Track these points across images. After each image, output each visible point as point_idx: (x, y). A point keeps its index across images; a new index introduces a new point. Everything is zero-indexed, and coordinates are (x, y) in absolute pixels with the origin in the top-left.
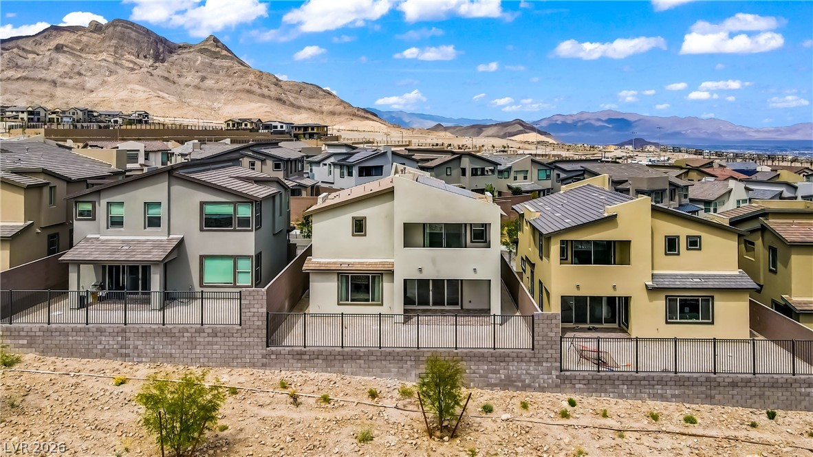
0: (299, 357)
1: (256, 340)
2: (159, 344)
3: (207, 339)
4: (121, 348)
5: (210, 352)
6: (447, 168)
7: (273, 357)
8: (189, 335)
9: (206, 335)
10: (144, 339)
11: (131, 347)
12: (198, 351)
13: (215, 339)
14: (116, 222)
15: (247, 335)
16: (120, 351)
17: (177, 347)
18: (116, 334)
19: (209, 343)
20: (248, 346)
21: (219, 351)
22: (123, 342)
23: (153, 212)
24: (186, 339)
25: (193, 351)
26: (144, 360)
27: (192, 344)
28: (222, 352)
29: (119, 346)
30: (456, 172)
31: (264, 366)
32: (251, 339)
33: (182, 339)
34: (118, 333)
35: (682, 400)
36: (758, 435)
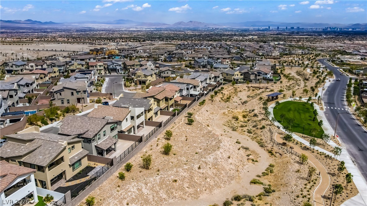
35: (169, 126)
36: (178, 125)
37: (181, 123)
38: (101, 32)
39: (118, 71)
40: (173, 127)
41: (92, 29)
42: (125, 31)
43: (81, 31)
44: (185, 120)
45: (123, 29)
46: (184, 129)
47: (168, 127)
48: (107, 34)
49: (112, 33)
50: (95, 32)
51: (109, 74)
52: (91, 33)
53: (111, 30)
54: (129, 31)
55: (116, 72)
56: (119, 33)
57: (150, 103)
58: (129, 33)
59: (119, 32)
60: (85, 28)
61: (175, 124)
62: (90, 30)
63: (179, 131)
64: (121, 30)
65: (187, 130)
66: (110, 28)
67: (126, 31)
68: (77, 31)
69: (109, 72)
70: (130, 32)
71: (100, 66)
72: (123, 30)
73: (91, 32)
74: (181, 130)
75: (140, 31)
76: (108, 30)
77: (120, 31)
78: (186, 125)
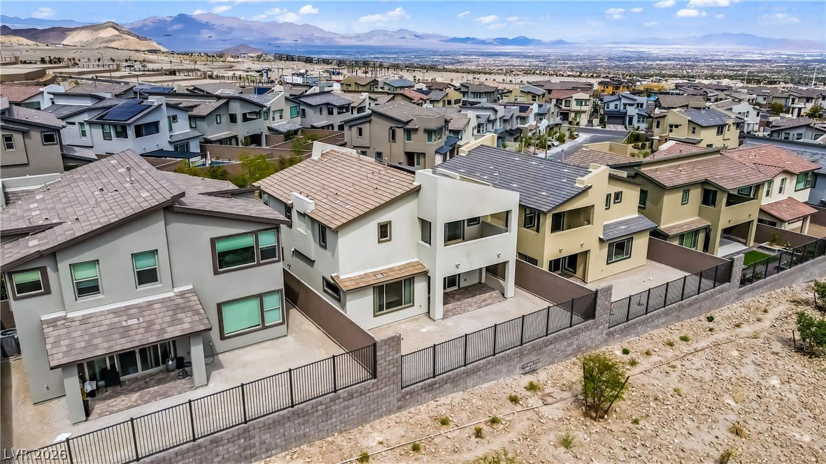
0: (430, 388)
1: (392, 387)
2: (290, 429)
3: (342, 405)
4: (245, 450)
5: (346, 416)
6: (217, 116)
7: (408, 397)
8: (324, 406)
9: (341, 400)
10: (271, 430)
11: (257, 444)
12: (334, 420)
13: (351, 402)
14: (87, 289)
15: (382, 386)
16: (244, 454)
17: (311, 424)
18: (236, 438)
19: (345, 408)
20: (385, 395)
21: (355, 412)
22: (248, 443)
23: (145, 264)
24: (320, 412)
25: (329, 422)
26: (273, 452)
27: (327, 415)
28: (359, 411)
29: (241, 450)
30: (225, 119)
31: (399, 408)
32: (387, 388)
33: (316, 414)
34: (239, 435)
35: (666, 324)
36: (720, 336)
37: (747, 329)
38: (664, 63)
39: (631, 123)
40: (685, 339)
41: (646, 56)
42: (728, 60)
43: (619, 59)
44: (784, 318)
45: (722, 55)
46: (749, 371)
47: (655, 332)
48: (679, 66)
49: (690, 65)
50: (649, 63)
51: (599, 128)
52: (639, 64)
53: (690, 58)
54: (737, 61)
55: (624, 124)
56: (709, 66)
57: (582, 182)
58: (738, 66)
59: (710, 64)
60: (629, 54)
61: (711, 325)
62: (640, 57)
63: (708, 376)
64: (716, 58)
65: (775, 381)
66: (688, 53)
67: (730, 60)
68: (610, 59)
69: (602, 122)
70: (741, 64)
71: (579, 102)
72: (723, 58)
73: (640, 62)
74: (727, 372)
75: (769, 61)
76: (683, 59)
77: (712, 61)
78: (777, 347)
